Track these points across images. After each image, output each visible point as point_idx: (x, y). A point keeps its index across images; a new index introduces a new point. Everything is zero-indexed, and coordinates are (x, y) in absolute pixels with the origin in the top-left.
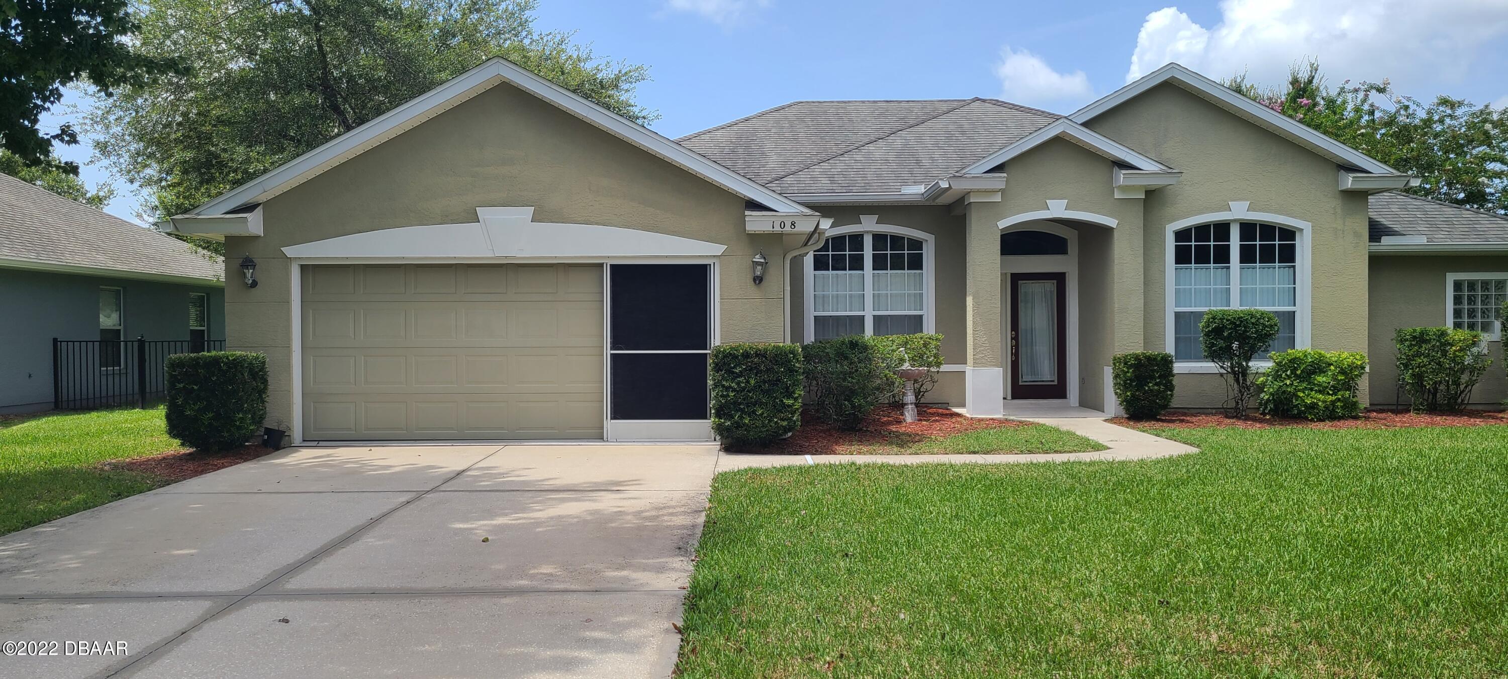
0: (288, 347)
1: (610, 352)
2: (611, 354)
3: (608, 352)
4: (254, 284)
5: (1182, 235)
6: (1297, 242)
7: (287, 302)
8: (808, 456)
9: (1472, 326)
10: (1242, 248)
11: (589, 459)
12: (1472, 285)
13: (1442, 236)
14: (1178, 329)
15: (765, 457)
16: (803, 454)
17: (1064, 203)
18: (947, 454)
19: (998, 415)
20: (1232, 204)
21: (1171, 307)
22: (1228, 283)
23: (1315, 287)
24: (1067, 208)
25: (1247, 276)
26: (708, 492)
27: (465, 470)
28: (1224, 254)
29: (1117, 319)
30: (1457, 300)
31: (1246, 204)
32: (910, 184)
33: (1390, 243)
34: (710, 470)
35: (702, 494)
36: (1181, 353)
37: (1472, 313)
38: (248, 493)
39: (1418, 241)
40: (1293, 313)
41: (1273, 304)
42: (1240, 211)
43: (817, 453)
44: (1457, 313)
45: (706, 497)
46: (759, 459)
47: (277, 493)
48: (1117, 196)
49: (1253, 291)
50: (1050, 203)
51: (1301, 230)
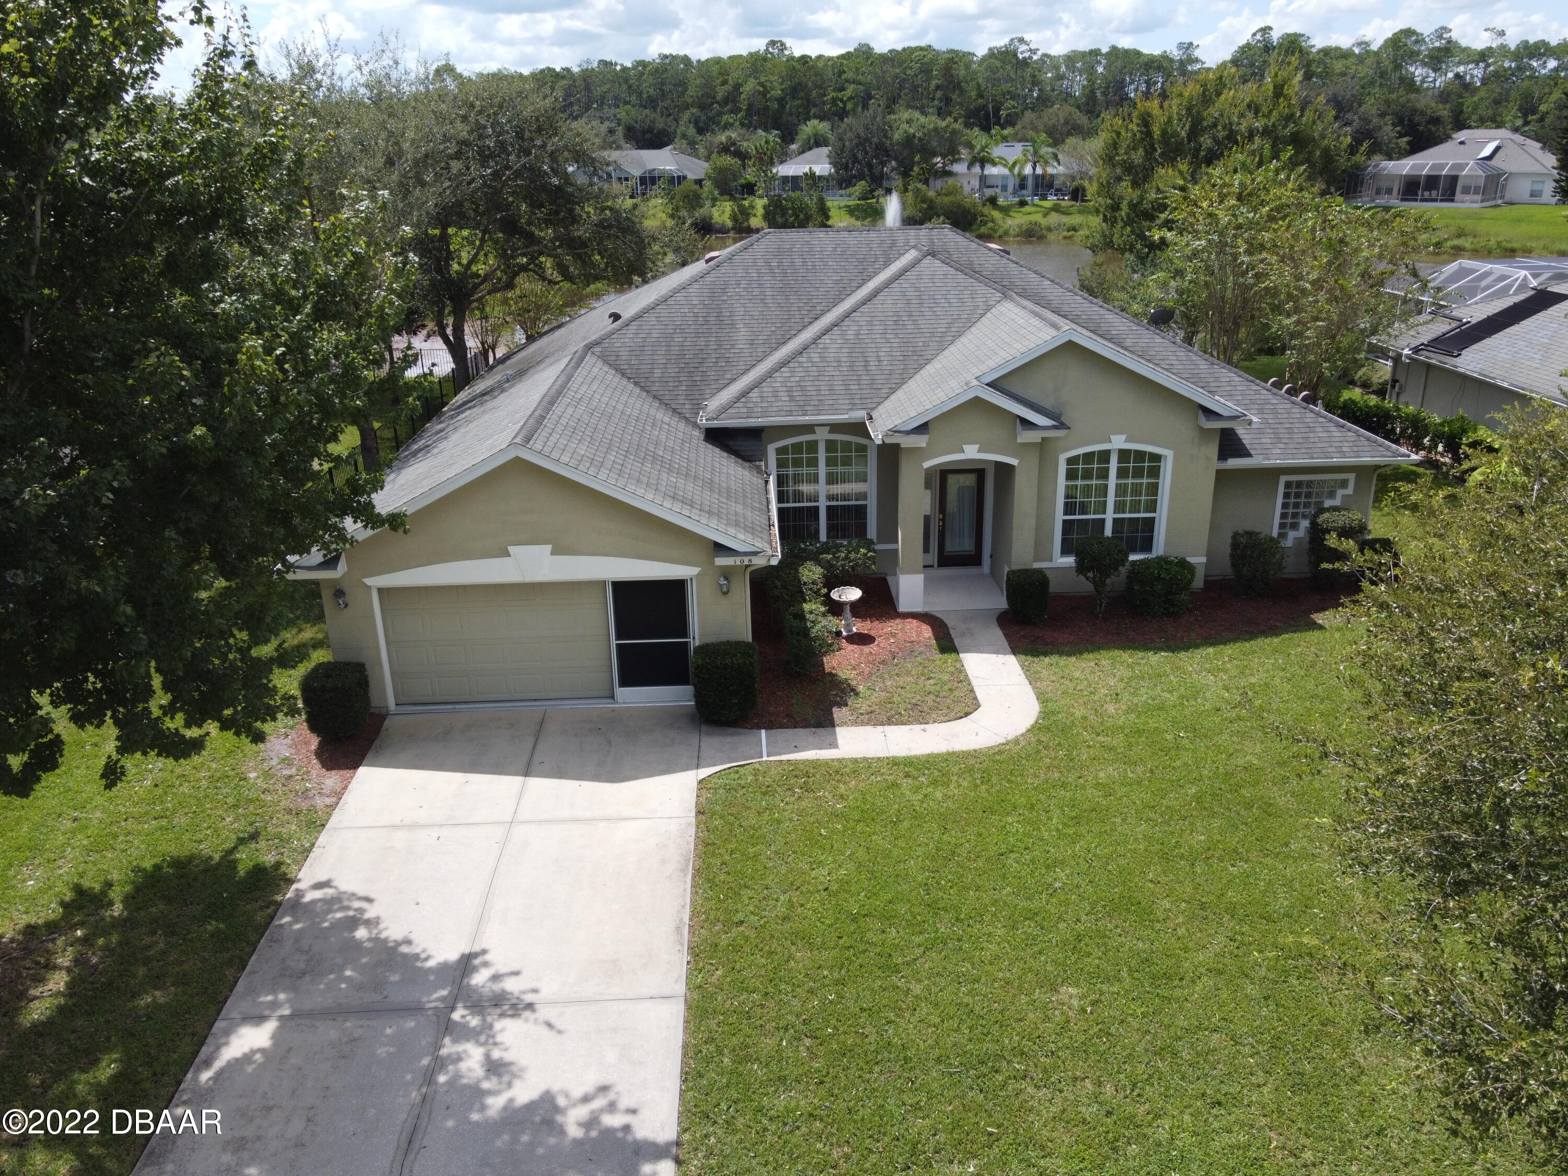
0: (377, 648)
2: (617, 644)
3: (614, 642)
4: (346, 605)
5: (1070, 461)
6: (1162, 464)
7: (373, 617)
8: (763, 732)
9: (1295, 515)
10: (1119, 469)
11: (609, 742)
12: (1299, 484)
13: (1279, 451)
14: (1065, 532)
15: (733, 735)
16: (759, 728)
17: (977, 447)
18: (863, 724)
19: (919, 609)
20: (1113, 437)
21: (1060, 516)
22: (1106, 496)
23: (1171, 499)
24: (979, 451)
25: (1121, 490)
26: (693, 820)
27: (527, 774)
28: (1104, 474)
29: (1015, 534)
30: (1286, 495)
31: (1124, 437)
32: (857, 401)
33: (1234, 463)
34: (694, 772)
35: (690, 824)
36: (1065, 551)
37: (1296, 505)
38: (395, 827)
39: (1256, 461)
40: (1154, 518)
41: (1139, 512)
42: (1118, 442)
43: (770, 726)
44: (1285, 506)
45: (692, 831)
46: (729, 739)
47: (414, 826)
48: (1019, 440)
49: (1124, 502)
50: (966, 447)
51: (1166, 457)
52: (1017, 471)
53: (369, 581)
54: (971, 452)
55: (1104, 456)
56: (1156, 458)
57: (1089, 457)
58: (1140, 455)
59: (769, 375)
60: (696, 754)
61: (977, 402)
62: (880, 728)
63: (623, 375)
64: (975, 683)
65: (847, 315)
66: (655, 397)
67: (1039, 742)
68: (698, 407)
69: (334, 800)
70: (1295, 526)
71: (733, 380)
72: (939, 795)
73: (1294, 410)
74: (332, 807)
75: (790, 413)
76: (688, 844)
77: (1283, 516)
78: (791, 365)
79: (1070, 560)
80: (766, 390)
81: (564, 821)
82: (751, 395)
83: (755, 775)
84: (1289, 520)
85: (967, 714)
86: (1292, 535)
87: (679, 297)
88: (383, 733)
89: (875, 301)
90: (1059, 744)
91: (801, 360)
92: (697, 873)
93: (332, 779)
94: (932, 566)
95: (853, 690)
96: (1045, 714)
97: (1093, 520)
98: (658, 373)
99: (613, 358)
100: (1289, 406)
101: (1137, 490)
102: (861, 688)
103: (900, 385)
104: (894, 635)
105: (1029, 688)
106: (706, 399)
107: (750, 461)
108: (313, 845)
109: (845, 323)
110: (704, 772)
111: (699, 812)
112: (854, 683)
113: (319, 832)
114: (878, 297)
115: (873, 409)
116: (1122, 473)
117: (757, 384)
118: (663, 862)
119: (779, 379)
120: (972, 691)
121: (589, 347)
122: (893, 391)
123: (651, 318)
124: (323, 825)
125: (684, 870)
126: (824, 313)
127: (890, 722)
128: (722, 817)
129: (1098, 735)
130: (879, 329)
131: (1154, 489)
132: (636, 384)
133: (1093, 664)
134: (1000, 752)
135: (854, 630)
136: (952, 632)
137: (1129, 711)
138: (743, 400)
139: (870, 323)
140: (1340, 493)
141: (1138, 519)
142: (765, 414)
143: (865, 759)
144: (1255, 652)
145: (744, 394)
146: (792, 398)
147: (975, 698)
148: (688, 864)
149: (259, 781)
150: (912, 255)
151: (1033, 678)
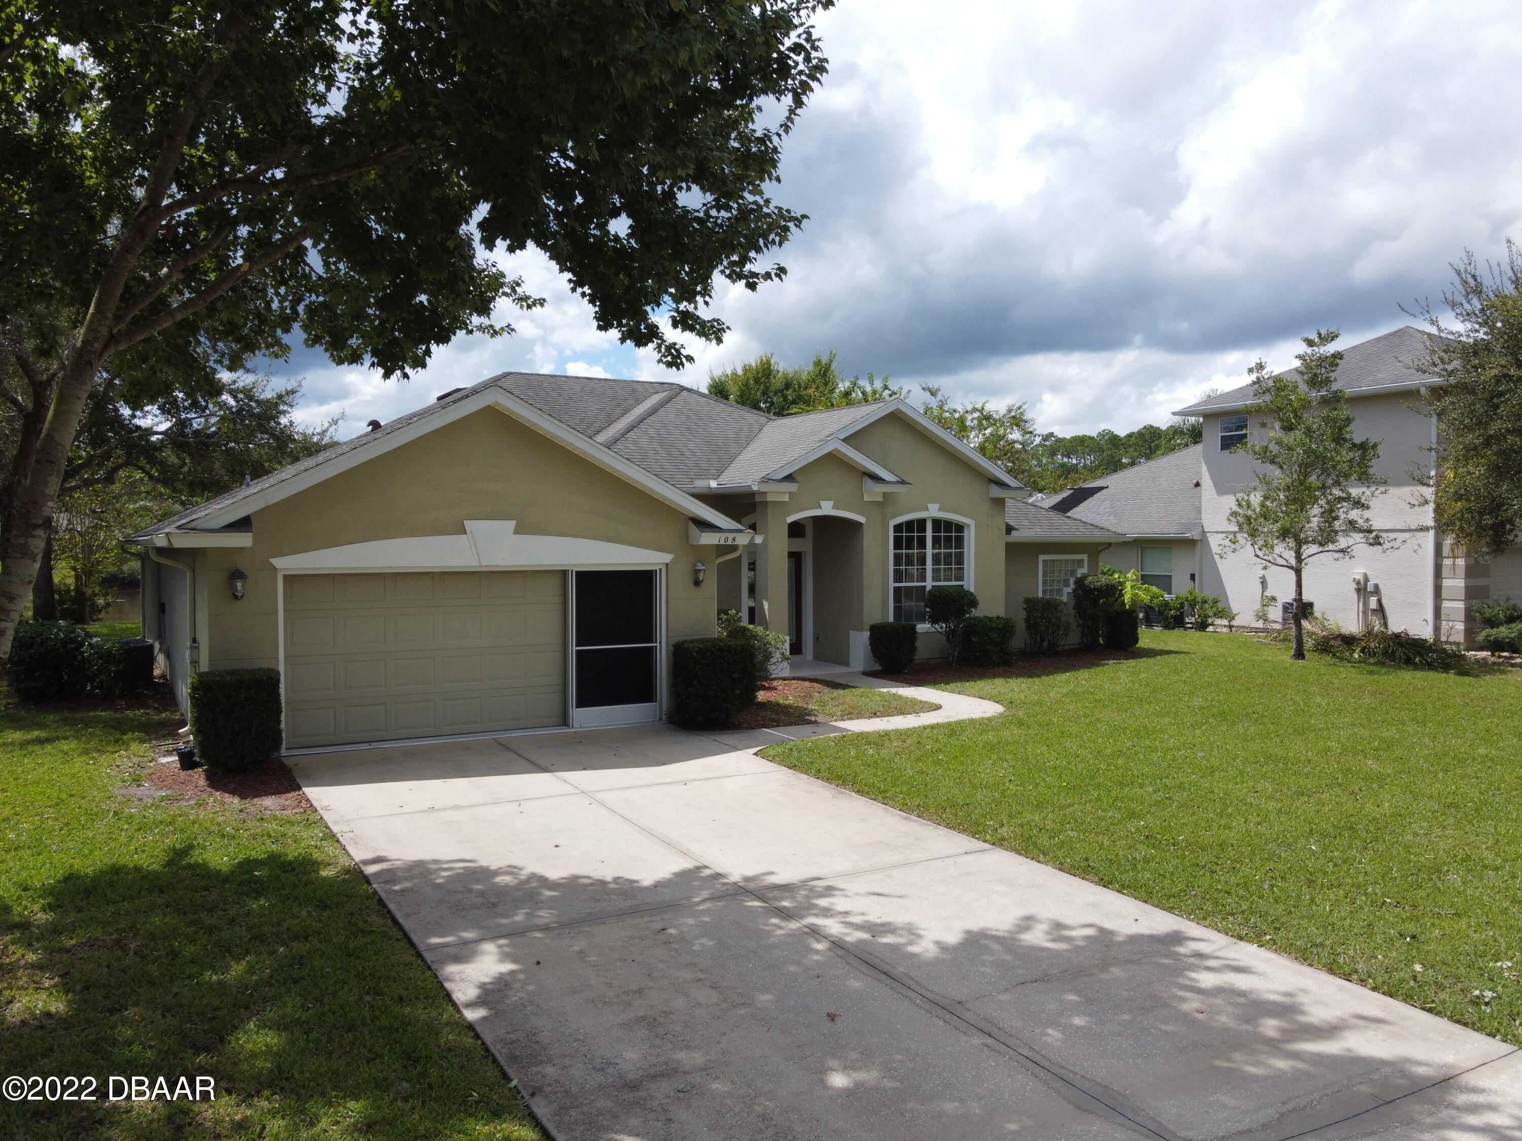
0: (276, 659)
1: (575, 648)
2: (577, 651)
3: (573, 648)
4: (243, 594)
5: (898, 528)
6: (966, 534)
7: (276, 612)
8: (765, 729)
9: (1051, 592)
10: (934, 537)
11: (608, 747)
12: (1052, 563)
14: (895, 599)
15: (736, 733)
16: (756, 728)
17: (831, 503)
20: (929, 506)
21: (891, 583)
22: (925, 565)
23: (976, 567)
24: (834, 507)
25: (936, 559)
28: (922, 543)
30: (1044, 574)
31: (937, 506)
33: (1016, 535)
34: (740, 752)
36: (897, 618)
37: (1052, 583)
38: (433, 810)
40: (962, 586)
41: (951, 580)
42: (933, 511)
44: (1044, 583)
46: (738, 735)
47: (457, 808)
48: (866, 499)
49: (939, 571)
50: (823, 503)
51: (968, 526)
52: (865, 528)
53: (277, 562)
54: (827, 509)
55: (922, 523)
56: (960, 528)
57: (910, 525)
58: (949, 525)
60: (719, 744)
61: (832, 459)
65: (640, 421)
77: (1044, 592)
81: (647, 786)
85: (938, 708)
89: (658, 414)
97: (916, 587)
101: (948, 559)
103: (725, 466)
109: (643, 426)
114: (660, 412)
115: (716, 479)
116: (936, 541)
130: (675, 432)
131: (961, 558)
139: (665, 428)
140: (1079, 572)
141: (951, 587)
150: (659, 396)
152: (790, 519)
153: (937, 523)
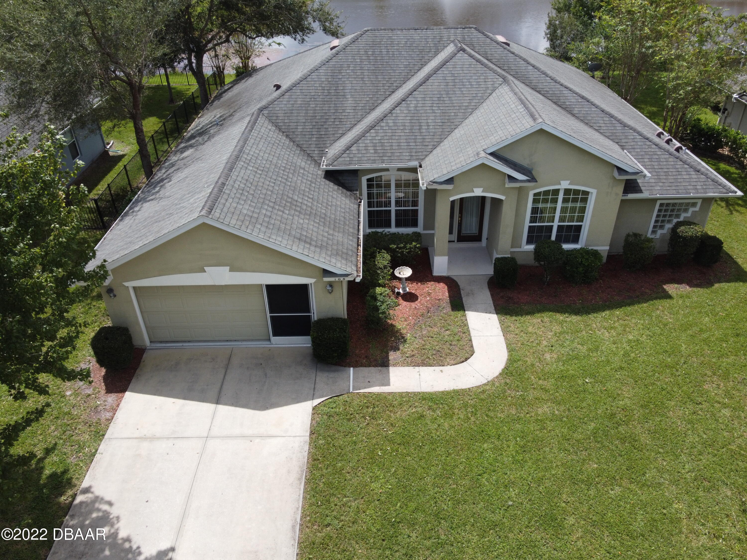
2: (270, 316)
4: (115, 296)
5: (535, 195)
6: (589, 197)
8: (352, 369)
9: (663, 221)
10: (564, 199)
11: (266, 375)
12: (668, 205)
13: (659, 188)
14: (529, 232)
15: (335, 371)
16: (350, 367)
17: (481, 189)
18: (408, 365)
19: (444, 274)
20: (562, 182)
21: (527, 224)
22: (555, 213)
23: (593, 216)
24: (483, 192)
25: (563, 210)
26: (308, 438)
27: (218, 402)
28: (555, 201)
29: (501, 236)
30: (660, 211)
31: (568, 182)
32: (413, 154)
33: (631, 196)
34: (311, 401)
35: (306, 442)
36: (529, 242)
37: (664, 216)
38: (143, 438)
39: (645, 195)
40: (581, 226)
41: (573, 222)
42: (565, 185)
43: (356, 365)
44: (658, 216)
45: (307, 448)
46: (332, 375)
47: (152, 439)
48: (507, 186)
49: (565, 217)
50: (475, 189)
51: (592, 193)
52: (504, 203)
53: (126, 284)
54: (478, 192)
55: (556, 192)
56: (587, 193)
57: (546, 193)
58: (577, 192)
59: (363, 135)
60: (313, 385)
61: (483, 166)
62: (417, 368)
63: (280, 130)
64: (473, 333)
65: (410, 93)
66: (298, 146)
67: (506, 384)
68: (322, 153)
69: (111, 414)
70: (662, 227)
71: (343, 134)
72: (446, 425)
73: (670, 160)
74: (110, 420)
75: (374, 161)
76: (304, 458)
77: (656, 221)
78: (376, 128)
79: (531, 247)
80: (361, 145)
81: (236, 437)
82: (352, 148)
83: (345, 405)
84: (659, 224)
85: (466, 359)
86: (660, 232)
87: (314, 76)
88: (142, 364)
89: (428, 83)
90: (517, 386)
91: (382, 124)
92: (308, 482)
93: (111, 398)
94: (454, 241)
95: (403, 338)
96: (511, 361)
97: (546, 226)
98: (300, 128)
99: (274, 118)
100: (667, 156)
101: (573, 210)
102: (408, 336)
103: (439, 143)
104: (429, 294)
105: (502, 339)
106: (327, 147)
107: (351, 191)
108: (97, 450)
109: (409, 99)
110: (317, 401)
111: (312, 433)
112: (404, 332)
113: (101, 440)
114: (430, 81)
115: (423, 159)
116: (565, 200)
117: (356, 141)
118: (289, 472)
119: (369, 138)
120: (471, 340)
121: (261, 110)
122: (435, 147)
123: (297, 91)
124: (104, 435)
125: (300, 479)
126: (398, 88)
127: (424, 364)
128: (324, 438)
129: (540, 379)
130: (428, 103)
131: (583, 210)
132: (287, 136)
133: (539, 320)
134: (483, 392)
135: (408, 290)
136: (462, 292)
137: (558, 360)
138: (348, 152)
139: (424, 99)
140: (691, 210)
141: (572, 226)
142: (360, 161)
143: (408, 393)
144: (632, 314)
145: (348, 148)
146: (376, 151)
147: (472, 346)
148: (302, 476)
149: (71, 398)
150: (451, 49)
151: (505, 330)
152: (452, 199)
153: (567, 192)
